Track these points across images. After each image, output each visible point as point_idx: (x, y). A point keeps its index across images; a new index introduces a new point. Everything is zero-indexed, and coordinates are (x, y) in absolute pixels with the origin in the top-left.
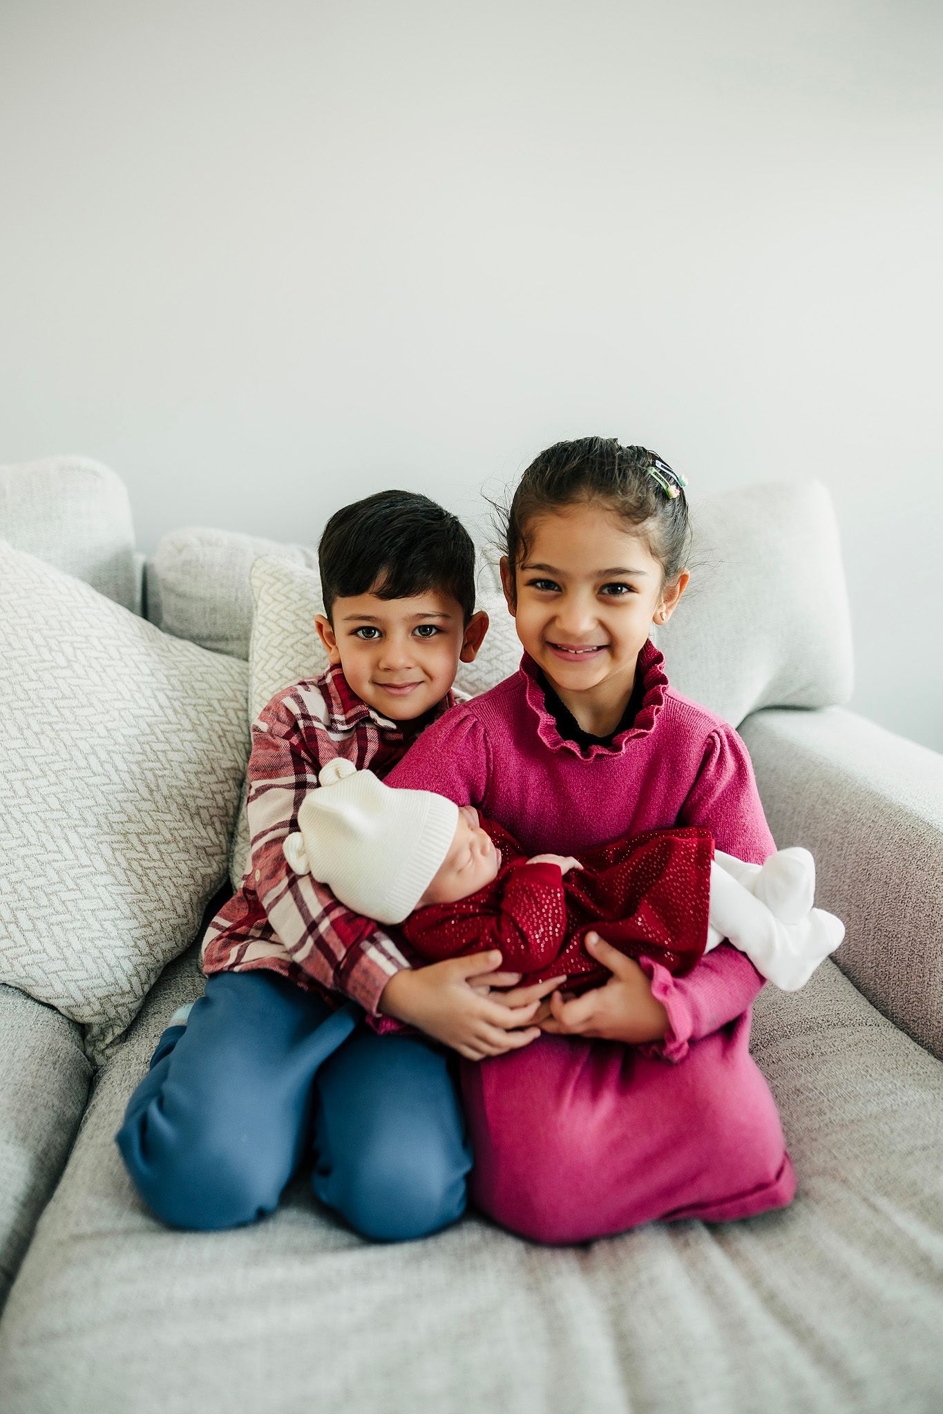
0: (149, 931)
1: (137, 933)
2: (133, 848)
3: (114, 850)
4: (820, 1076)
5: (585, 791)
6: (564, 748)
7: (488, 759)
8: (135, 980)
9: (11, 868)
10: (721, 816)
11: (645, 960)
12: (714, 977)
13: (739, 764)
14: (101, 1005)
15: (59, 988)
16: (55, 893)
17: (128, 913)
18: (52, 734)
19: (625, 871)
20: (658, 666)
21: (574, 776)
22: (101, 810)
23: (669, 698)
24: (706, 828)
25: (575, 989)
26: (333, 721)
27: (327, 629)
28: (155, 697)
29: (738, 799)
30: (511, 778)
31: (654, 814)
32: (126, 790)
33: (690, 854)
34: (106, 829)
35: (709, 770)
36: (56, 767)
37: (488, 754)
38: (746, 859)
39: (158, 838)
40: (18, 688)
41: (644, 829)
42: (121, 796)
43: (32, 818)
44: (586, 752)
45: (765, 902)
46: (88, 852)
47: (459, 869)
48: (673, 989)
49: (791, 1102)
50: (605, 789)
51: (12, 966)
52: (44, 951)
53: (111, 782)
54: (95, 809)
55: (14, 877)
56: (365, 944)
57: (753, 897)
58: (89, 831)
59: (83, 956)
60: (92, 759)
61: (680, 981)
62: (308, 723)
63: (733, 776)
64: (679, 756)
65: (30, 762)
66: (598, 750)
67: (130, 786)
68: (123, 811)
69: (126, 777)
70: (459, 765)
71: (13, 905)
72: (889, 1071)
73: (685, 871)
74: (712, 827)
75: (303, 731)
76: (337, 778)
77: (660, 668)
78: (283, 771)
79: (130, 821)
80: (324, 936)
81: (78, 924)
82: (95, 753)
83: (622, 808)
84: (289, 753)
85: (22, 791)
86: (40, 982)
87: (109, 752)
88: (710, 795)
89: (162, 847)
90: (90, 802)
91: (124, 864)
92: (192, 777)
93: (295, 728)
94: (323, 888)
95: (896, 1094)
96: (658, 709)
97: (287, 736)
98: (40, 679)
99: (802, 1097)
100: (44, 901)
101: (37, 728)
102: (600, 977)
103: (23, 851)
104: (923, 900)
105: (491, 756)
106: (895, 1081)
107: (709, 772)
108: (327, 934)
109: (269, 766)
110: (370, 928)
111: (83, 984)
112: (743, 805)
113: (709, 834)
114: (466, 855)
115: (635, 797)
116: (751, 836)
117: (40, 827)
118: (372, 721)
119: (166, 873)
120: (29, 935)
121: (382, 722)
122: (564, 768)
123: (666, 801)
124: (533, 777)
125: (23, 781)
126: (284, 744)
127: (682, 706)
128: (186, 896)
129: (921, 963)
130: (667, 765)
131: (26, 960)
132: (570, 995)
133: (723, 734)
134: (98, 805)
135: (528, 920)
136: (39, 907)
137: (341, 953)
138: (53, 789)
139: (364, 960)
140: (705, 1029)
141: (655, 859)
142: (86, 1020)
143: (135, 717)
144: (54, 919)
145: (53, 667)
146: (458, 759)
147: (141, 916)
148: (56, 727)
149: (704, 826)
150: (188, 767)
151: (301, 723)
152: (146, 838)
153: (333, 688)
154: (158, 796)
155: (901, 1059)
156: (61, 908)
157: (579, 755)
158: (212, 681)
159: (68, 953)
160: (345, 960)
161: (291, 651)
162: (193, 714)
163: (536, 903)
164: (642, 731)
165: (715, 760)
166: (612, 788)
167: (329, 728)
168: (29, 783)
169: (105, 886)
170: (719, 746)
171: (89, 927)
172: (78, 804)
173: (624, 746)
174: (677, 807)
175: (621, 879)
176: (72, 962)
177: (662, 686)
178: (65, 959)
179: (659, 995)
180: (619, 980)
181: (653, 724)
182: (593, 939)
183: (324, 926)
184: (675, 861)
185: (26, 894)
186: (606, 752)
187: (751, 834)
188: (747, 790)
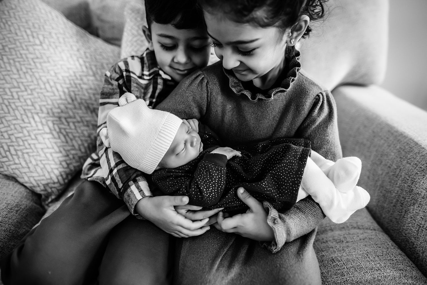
0: (67, 158)
1: (61, 159)
2: (63, 124)
3: (54, 124)
4: (344, 254)
5: (253, 115)
6: (243, 94)
7: (207, 95)
8: (60, 178)
9: (9, 129)
10: (317, 135)
11: (267, 204)
12: (301, 215)
13: (330, 110)
14: (44, 187)
15: (26, 179)
16: (26, 140)
17: (57, 150)
18: (31, 73)
19: (264, 158)
20: (297, 58)
21: (248, 107)
22: (49, 107)
23: (301, 75)
24: (309, 139)
25: (230, 213)
26: (143, 75)
27: (147, 32)
28: (78, 60)
29: (327, 127)
30: (218, 106)
31: (284, 130)
32: (61, 99)
33: (297, 155)
34: (51, 114)
35: (315, 112)
36: (31, 87)
37: (208, 93)
38: (326, 157)
39: (74, 120)
40: (18, 53)
41: (278, 136)
42: (59, 102)
43: (20, 108)
44: (254, 97)
45: (333, 181)
46: (42, 124)
47: (177, 153)
48: (279, 220)
49: (329, 265)
50: (262, 115)
51: (8, 168)
52: (20, 164)
53: (55, 95)
54: (47, 106)
55: (10, 132)
56: (131, 183)
57: (327, 178)
58: (43, 115)
59: (36, 167)
60: (47, 86)
61: (283, 216)
62: (128, 74)
63: (326, 116)
64: (301, 103)
65: (21, 85)
66: (260, 96)
67: (63, 97)
68: (59, 108)
69: (62, 94)
70: (193, 97)
71: (9, 144)
72: (378, 257)
73: (292, 163)
74: (312, 139)
75: (125, 77)
76: (126, 103)
77: (298, 59)
78: (115, 96)
79: (62, 112)
80: (114, 176)
81: (35, 154)
82: (48, 82)
83: (270, 125)
84: (117, 88)
85: (16, 96)
86: (19, 176)
87: (55, 83)
88: (313, 123)
89: (76, 124)
90: (45, 103)
91: (58, 130)
92: (92, 96)
93: (122, 76)
94: (116, 154)
95: (381, 271)
96: (293, 79)
97: (117, 80)
98: (28, 50)
99: (334, 264)
100: (21, 143)
101: (24, 70)
102: (244, 209)
103: (14, 122)
104: (408, 178)
105: (209, 94)
106: (381, 263)
107: (314, 113)
108: (116, 176)
109: (109, 93)
110: (135, 175)
111: (37, 178)
112: (329, 130)
113: (310, 143)
114: (182, 146)
115: (276, 120)
116: (331, 146)
117: (22, 112)
118: (160, 75)
119: (77, 135)
120: (15, 157)
121: (164, 76)
122: (244, 104)
123: (292, 124)
124: (229, 107)
125: (17, 92)
126: (115, 83)
127: (307, 79)
128: (86, 145)
129: (401, 206)
130: (294, 107)
131: (13, 167)
132: (227, 215)
133: (324, 94)
134: (48, 104)
135: (204, 183)
136: (19, 145)
137: (120, 185)
138: (30, 97)
139: (129, 190)
140: (292, 239)
141: (280, 154)
142: (39, 192)
143: (68, 69)
144: (25, 151)
145: (34, 45)
146: (193, 94)
147: (64, 152)
148: (33, 70)
149: (308, 138)
150: (90, 91)
151: (124, 73)
152: (69, 120)
153: (145, 59)
154: (76, 103)
155: (385, 250)
156: (28, 147)
157: (249, 98)
158: (104, 55)
159: (30, 165)
160: (123, 188)
161: (135, 44)
162: (94, 69)
163: (210, 175)
164: (283, 89)
165: (318, 107)
166: (266, 115)
167: (140, 77)
168: (20, 94)
169: (48, 139)
170: (321, 100)
171: (40, 155)
172: (40, 103)
173: (272, 96)
174: (296, 128)
175: (261, 161)
176: (32, 169)
177: (297, 68)
178: (29, 168)
179: (270, 223)
180: (252, 212)
181: (289, 86)
182: (241, 191)
183: (115, 171)
184: (288, 157)
185: (14, 140)
186: (264, 98)
187: (331, 145)
188: (332, 124)
